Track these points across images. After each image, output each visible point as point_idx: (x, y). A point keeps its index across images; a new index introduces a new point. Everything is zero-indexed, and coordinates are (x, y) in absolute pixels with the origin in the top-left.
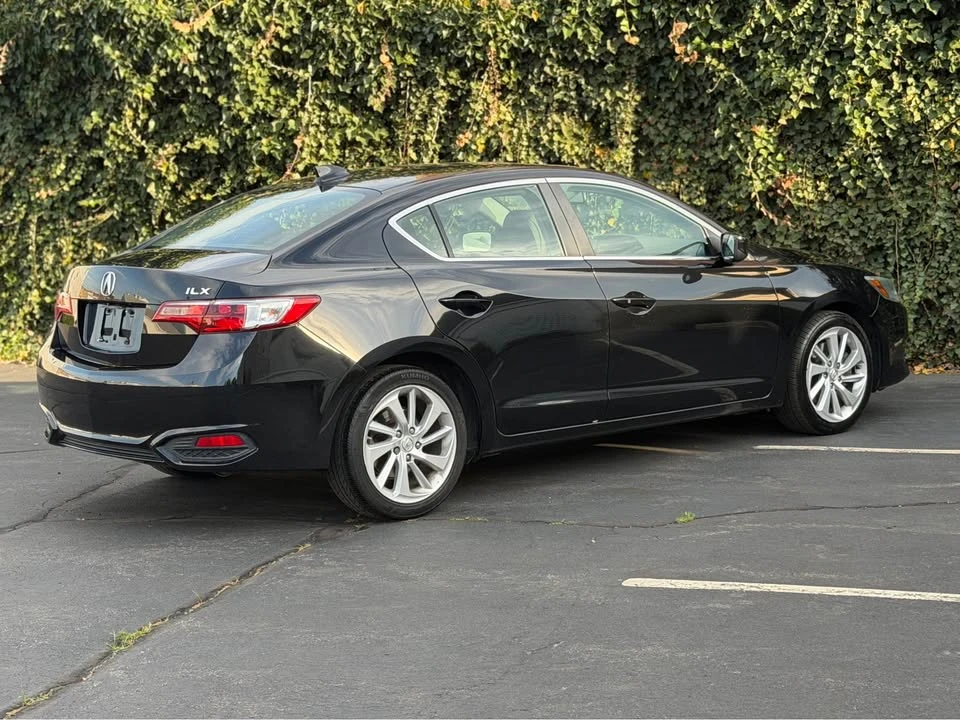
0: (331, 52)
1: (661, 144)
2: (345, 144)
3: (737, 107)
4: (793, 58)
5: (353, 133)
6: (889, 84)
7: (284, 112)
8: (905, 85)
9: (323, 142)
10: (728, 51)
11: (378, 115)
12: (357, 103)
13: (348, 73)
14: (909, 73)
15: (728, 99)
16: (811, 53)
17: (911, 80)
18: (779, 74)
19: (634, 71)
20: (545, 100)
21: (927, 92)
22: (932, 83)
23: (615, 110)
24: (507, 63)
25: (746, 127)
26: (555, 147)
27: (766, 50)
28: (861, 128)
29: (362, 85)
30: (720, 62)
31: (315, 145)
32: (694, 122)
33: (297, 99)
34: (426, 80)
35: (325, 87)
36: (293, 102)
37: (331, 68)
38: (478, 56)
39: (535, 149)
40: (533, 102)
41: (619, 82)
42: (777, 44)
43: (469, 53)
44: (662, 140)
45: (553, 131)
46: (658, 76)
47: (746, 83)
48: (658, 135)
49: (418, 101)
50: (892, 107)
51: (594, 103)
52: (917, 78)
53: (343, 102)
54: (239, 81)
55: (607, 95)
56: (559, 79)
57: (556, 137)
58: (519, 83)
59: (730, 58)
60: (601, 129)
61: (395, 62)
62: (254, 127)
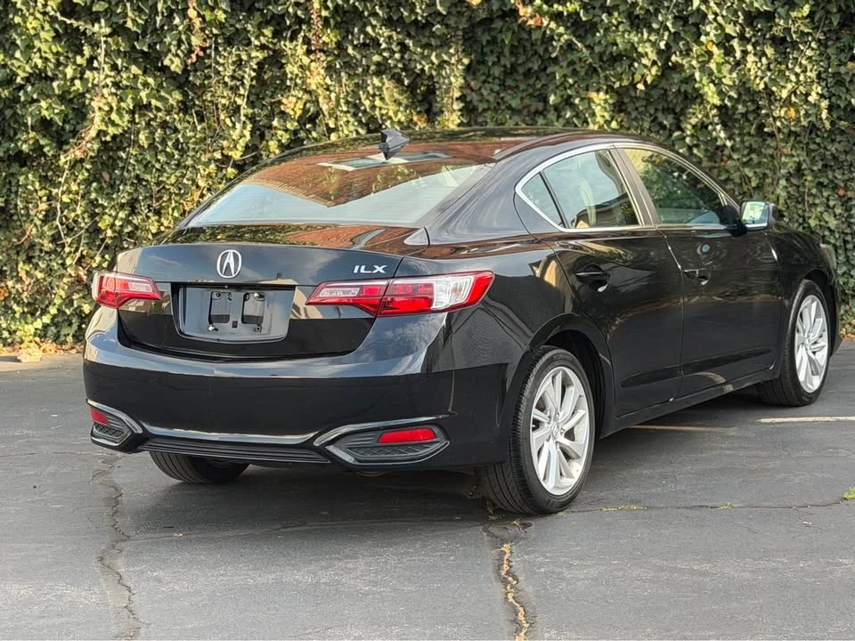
0: (128, 5)
1: (485, 110)
2: (141, 107)
3: (575, 73)
4: (637, 22)
5: (148, 96)
6: (729, 51)
7: (69, 72)
8: (745, 53)
9: (114, 105)
10: (570, 15)
11: (173, 77)
12: (152, 62)
13: (149, 28)
14: (748, 41)
15: (564, 64)
16: (660, 18)
17: (750, 48)
18: (625, 38)
19: (460, 33)
20: (364, 62)
21: (764, 59)
22: (770, 51)
23: (439, 74)
24: (326, 20)
25: (583, 94)
26: (377, 112)
27: (610, 14)
28: (710, 92)
29: (161, 42)
30: (558, 26)
31: (106, 108)
32: (517, 87)
33: (83, 55)
34: (234, 38)
35: (117, 44)
36: (79, 60)
37: (129, 24)
38: (299, 13)
39: (355, 115)
40: (348, 65)
41: (445, 43)
42: (622, 8)
43: (291, 10)
44: (486, 106)
45: (374, 96)
46: (485, 38)
47: (588, 47)
48: (481, 101)
49: (225, 62)
50: (734, 75)
51: (419, 67)
52: (754, 46)
53: (135, 62)
54: (20, 35)
55: (433, 58)
56: (382, 40)
57: (378, 103)
58: (339, 45)
59: (573, 23)
60: (424, 97)
61: (203, 17)
62: (29, 88)
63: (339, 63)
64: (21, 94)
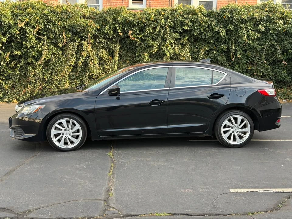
0: (51, 33)
1: (124, 56)
2: (53, 54)
3: (141, 49)
4: (154, 40)
5: (55, 52)
6: (172, 46)
7: (39, 46)
8: (175, 46)
9: (48, 53)
10: (140, 37)
11: (60, 48)
12: (56, 45)
13: (55, 38)
14: (176, 44)
15: (139, 47)
16: (158, 39)
17: (176, 45)
18: (151, 43)
19: (119, 41)
20: (99, 46)
21: (179, 48)
22: (180, 46)
23: (114, 49)
24: (91, 37)
25: (143, 53)
26: (102, 56)
27: (148, 38)
28: (168, 54)
29: (58, 41)
30: (138, 40)
31: (46, 54)
32: (130, 52)
33: (41, 43)
34: (73, 40)
35: (48, 41)
36: (41, 44)
37: (51, 37)
38: (86, 36)
39: (97, 57)
40: (96, 46)
41: (116, 42)
42: (151, 37)
43: (84, 35)
44: (124, 55)
45: (101, 53)
46: (124, 42)
47: (144, 44)
48: (123, 54)
49: (71, 45)
50: (173, 51)
51: (110, 47)
52: (177, 45)
53: (52, 45)
54: (28, 38)
55: (113, 45)
56: (103, 42)
57: (102, 54)
58: (94, 42)
59: (141, 39)
60: (111, 53)
61: (66, 36)
62: (30, 49)
63: (94, 46)
64: (29, 50)
